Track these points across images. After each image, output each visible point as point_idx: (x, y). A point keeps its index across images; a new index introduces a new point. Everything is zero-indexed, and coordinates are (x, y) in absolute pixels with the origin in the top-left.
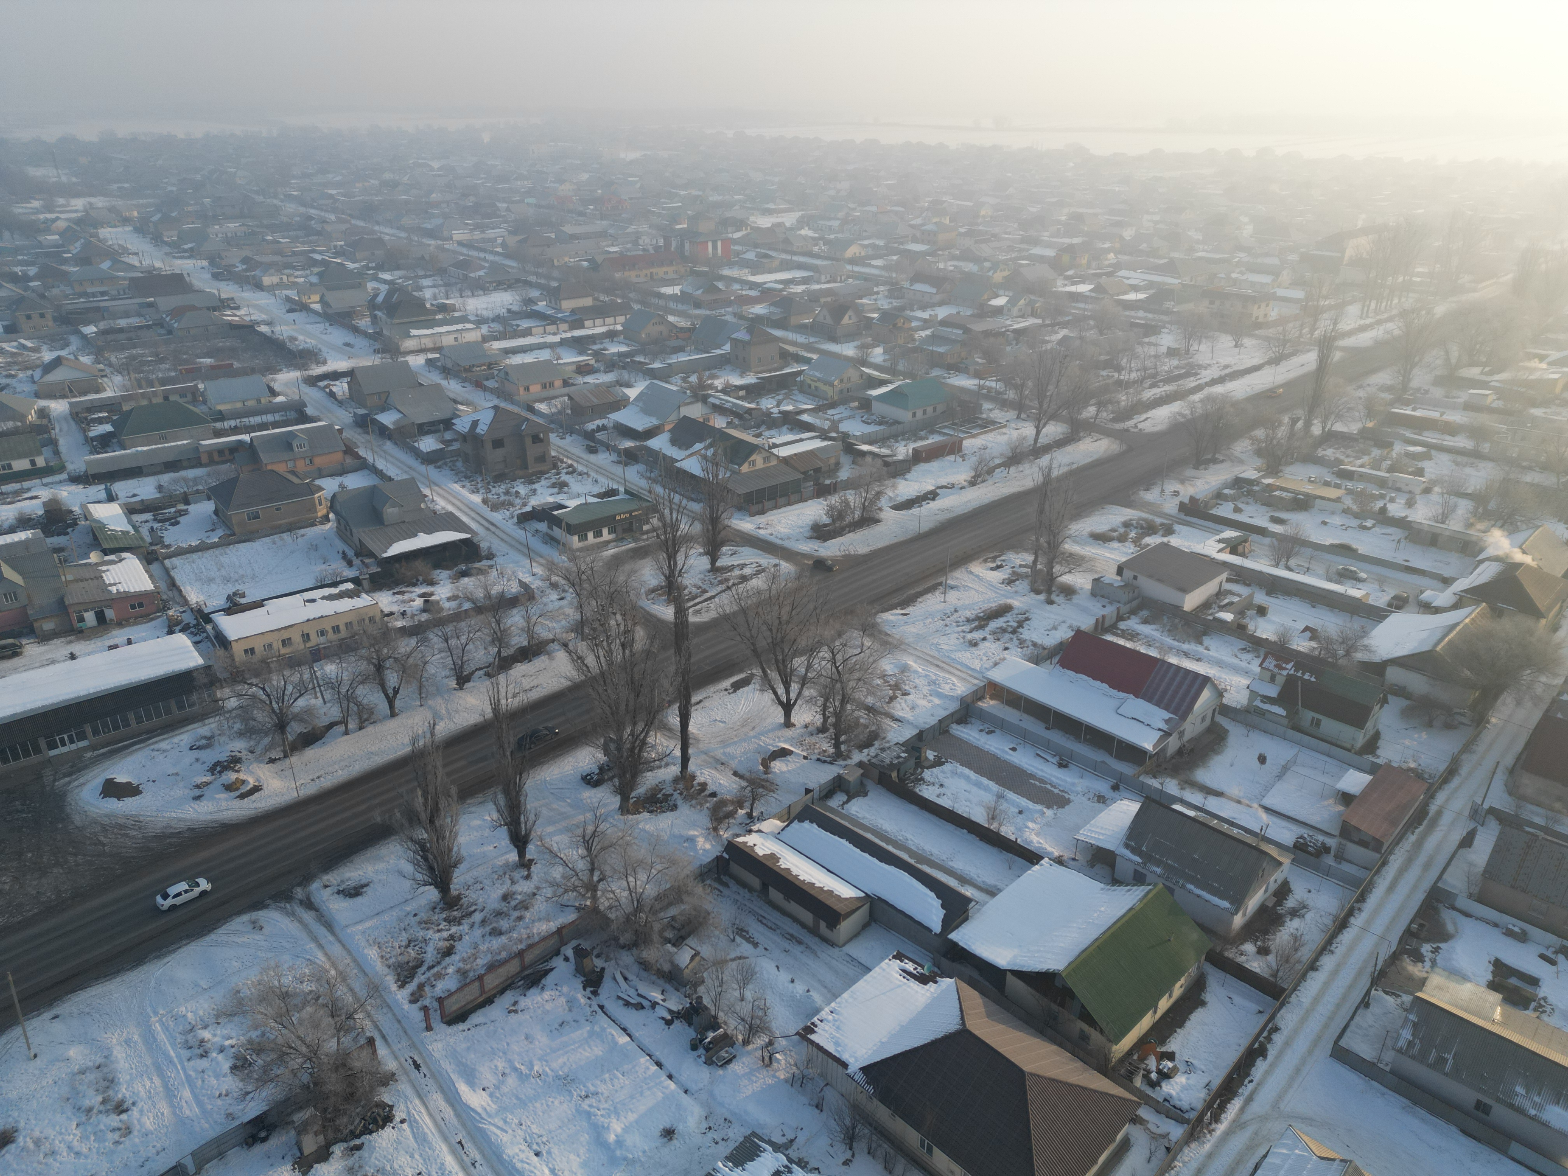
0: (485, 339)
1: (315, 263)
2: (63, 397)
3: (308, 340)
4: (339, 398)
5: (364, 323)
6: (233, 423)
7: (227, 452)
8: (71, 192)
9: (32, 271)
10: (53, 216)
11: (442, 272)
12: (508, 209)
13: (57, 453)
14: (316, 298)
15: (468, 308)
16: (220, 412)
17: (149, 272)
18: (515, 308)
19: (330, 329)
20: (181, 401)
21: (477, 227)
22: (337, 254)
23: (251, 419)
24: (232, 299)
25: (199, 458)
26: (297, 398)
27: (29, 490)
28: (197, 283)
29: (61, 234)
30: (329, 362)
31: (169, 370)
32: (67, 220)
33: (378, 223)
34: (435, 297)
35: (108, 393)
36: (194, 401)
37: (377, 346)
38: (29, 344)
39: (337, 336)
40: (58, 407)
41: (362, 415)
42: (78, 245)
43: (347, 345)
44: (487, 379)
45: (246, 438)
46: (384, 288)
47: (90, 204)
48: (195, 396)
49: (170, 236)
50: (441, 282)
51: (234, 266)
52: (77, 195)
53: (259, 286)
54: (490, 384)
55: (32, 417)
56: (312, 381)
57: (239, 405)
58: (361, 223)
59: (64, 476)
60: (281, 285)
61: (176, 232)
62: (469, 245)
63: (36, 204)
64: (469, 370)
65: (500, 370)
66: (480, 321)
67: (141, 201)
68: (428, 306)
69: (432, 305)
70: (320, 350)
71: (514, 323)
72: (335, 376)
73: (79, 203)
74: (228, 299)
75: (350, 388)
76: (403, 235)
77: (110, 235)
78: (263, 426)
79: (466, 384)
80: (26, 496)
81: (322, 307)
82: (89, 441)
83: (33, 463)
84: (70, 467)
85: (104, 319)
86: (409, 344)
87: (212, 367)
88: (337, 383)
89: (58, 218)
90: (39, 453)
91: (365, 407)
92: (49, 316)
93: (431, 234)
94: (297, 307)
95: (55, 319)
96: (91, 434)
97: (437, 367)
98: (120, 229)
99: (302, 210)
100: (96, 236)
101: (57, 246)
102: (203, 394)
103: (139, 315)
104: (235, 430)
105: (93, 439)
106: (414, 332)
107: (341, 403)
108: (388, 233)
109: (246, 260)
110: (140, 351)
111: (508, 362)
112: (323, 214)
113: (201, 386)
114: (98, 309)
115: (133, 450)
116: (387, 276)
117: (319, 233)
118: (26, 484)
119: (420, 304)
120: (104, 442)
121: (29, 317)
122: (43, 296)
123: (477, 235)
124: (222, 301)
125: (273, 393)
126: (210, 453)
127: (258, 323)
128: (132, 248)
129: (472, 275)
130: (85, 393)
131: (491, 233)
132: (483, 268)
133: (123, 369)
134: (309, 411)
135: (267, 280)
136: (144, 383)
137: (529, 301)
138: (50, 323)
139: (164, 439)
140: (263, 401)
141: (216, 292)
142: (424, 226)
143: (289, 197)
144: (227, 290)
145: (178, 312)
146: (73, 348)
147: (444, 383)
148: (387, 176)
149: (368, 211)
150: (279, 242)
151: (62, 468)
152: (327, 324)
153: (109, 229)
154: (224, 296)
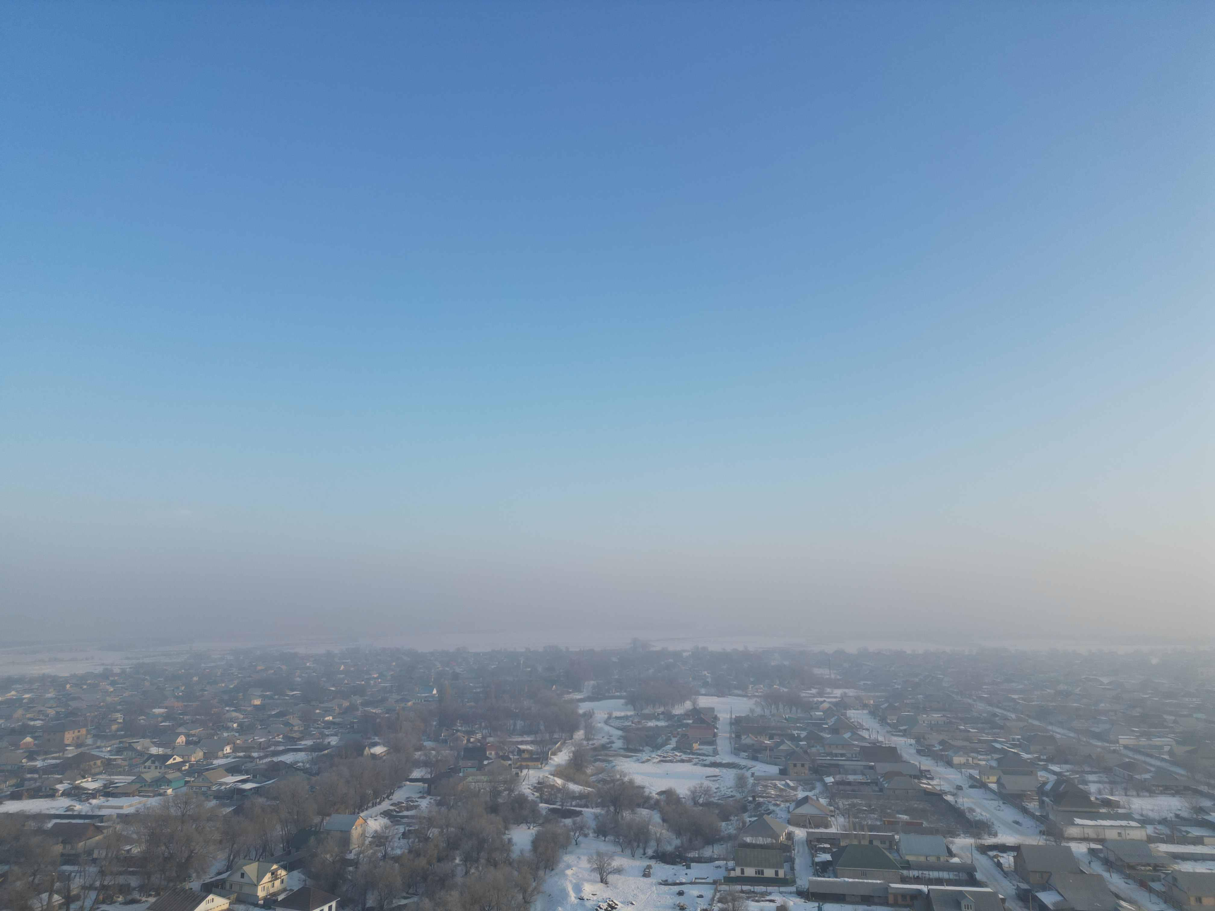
0: (1151, 839)
1: (995, 750)
2: (804, 826)
3: (984, 814)
4: (1006, 869)
5: (1033, 806)
6: (916, 873)
7: (908, 898)
8: (835, 685)
9: (803, 734)
10: (822, 699)
11: (1108, 770)
12: (1175, 722)
13: (792, 869)
14: (994, 779)
15: (1133, 806)
16: (908, 862)
17: (874, 744)
18: (1184, 814)
19: (1003, 807)
20: (880, 845)
21: (1143, 734)
22: (1014, 746)
23: (931, 873)
24: (929, 771)
25: (887, 897)
26: (969, 862)
27: (770, 894)
28: (905, 756)
29: (825, 712)
30: (1000, 835)
31: (876, 819)
32: (829, 702)
33: (1051, 724)
34: (1100, 792)
35: (833, 830)
36: (890, 848)
37: (1043, 828)
38: (791, 784)
39: (1009, 814)
40: (800, 833)
41: (1025, 890)
42: (833, 720)
43: (1017, 823)
44: (1153, 881)
45: (924, 888)
46: (1053, 778)
47: (845, 693)
48: (892, 844)
49: (892, 719)
50: (1106, 780)
51: (934, 746)
52: (838, 687)
53: (950, 764)
54: (1156, 886)
55: (783, 838)
56: (984, 849)
57: (922, 859)
58: (1036, 723)
59: (793, 889)
60: (966, 765)
61: (896, 717)
62: (1136, 750)
63: (814, 691)
64: (1132, 867)
65: (1167, 874)
66: (1145, 821)
67: (877, 694)
68: (1093, 799)
69: (1097, 799)
70: (993, 823)
71: (1184, 829)
72: (1003, 848)
73: (838, 692)
74: (926, 771)
75: (1015, 862)
76: (1072, 735)
77: (855, 715)
78: (939, 881)
79: (1129, 881)
80: (768, 898)
81: (999, 787)
82: (814, 864)
83: (777, 873)
84: (799, 882)
85: (840, 773)
86: (1072, 831)
87: (907, 823)
88: (1004, 855)
89: (824, 701)
90: (782, 867)
91: (1028, 883)
92: (807, 766)
93: (1098, 736)
94: (979, 784)
95: (810, 769)
96: (817, 860)
97: (1099, 858)
98: (860, 712)
99: (990, 708)
100: (844, 715)
101: (820, 720)
102: (897, 844)
103: (863, 774)
104: (917, 880)
105: (817, 864)
106: (1078, 821)
107: (1006, 874)
108: (1059, 733)
109: (942, 743)
110: (858, 801)
111: (1176, 867)
112: (1005, 713)
113: (897, 837)
114: (837, 766)
115: (842, 879)
116: (1056, 768)
117: (1001, 727)
118: (770, 889)
119: (1084, 797)
120: (823, 868)
121: (795, 765)
122: (805, 752)
123: (1143, 741)
124: (921, 771)
125: (951, 854)
126: (895, 896)
127: (946, 793)
128: (866, 725)
129: (1137, 777)
130: (817, 827)
131: (1157, 741)
132: (1150, 772)
133: (845, 813)
134: (979, 876)
135: (957, 760)
136: (857, 827)
137: (1200, 810)
138: (807, 771)
139: (865, 875)
140: (942, 859)
141: (917, 764)
142: (1093, 729)
143: (981, 699)
144: (926, 764)
145: (889, 776)
146: (817, 791)
147: (1106, 875)
148: (1062, 687)
149: (1043, 713)
150: (969, 731)
151: (793, 882)
152: (1001, 802)
153: (854, 711)
154: (923, 768)
